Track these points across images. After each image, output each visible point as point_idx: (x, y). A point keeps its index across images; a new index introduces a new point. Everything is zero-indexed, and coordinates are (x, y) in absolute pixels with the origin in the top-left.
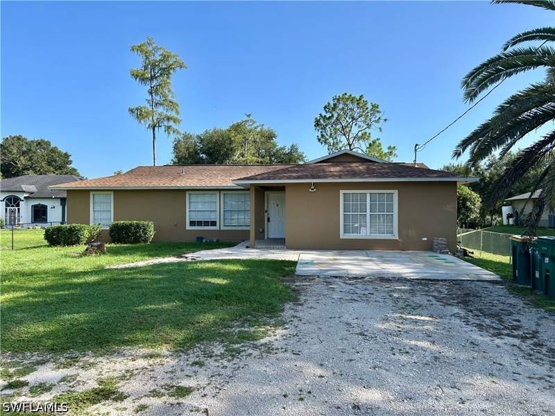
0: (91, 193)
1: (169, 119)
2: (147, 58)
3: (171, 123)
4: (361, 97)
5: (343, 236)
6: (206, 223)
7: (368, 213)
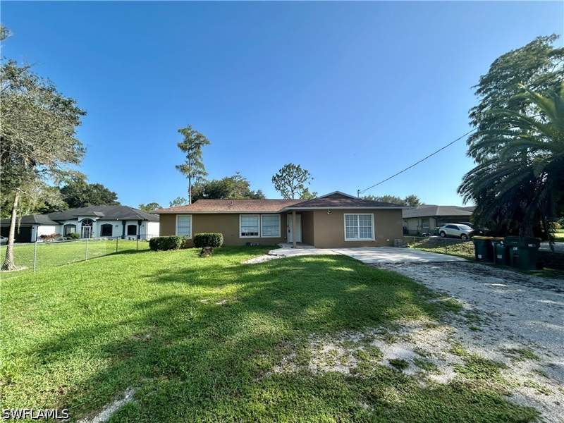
0: (177, 216)
1: (200, 173)
2: (187, 137)
3: (201, 175)
4: (299, 166)
5: (346, 240)
6: (252, 234)
7: (359, 226)
